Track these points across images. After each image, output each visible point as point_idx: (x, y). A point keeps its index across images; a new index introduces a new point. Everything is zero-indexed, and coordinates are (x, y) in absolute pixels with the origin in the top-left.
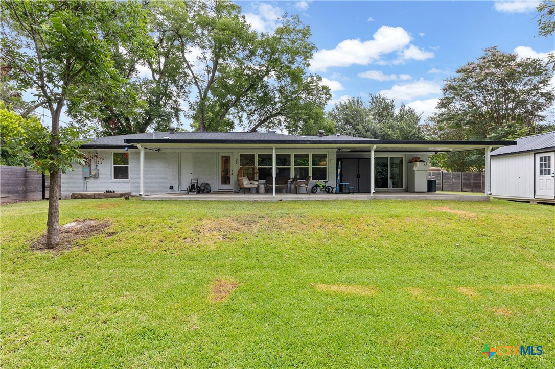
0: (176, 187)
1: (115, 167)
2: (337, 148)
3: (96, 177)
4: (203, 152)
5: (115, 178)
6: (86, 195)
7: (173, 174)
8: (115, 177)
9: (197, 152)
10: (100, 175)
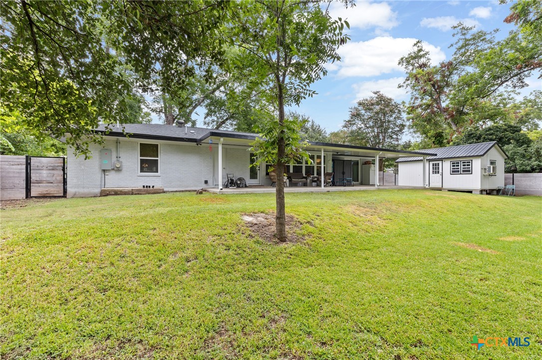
0: (210, 182)
1: (141, 159)
2: (333, 151)
3: (118, 170)
4: (233, 149)
5: (141, 172)
6: (121, 191)
7: (208, 168)
8: (142, 170)
9: (230, 149)
10: (124, 169)
